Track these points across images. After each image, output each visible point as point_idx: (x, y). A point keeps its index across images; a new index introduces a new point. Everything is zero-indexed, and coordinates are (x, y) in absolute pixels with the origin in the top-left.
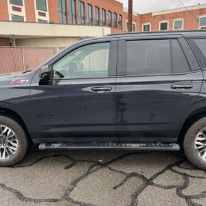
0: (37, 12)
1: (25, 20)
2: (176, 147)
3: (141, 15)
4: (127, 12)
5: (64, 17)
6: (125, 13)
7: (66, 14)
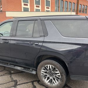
1: (41, 11)
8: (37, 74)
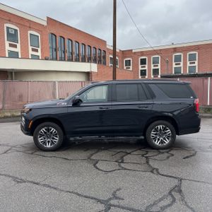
0: (30, 48)
2: (142, 137)
3: (123, 51)
4: (112, 48)
5: (55, 53)
6: (108, 49)
7: (56, 50)
8: (145, 138)
